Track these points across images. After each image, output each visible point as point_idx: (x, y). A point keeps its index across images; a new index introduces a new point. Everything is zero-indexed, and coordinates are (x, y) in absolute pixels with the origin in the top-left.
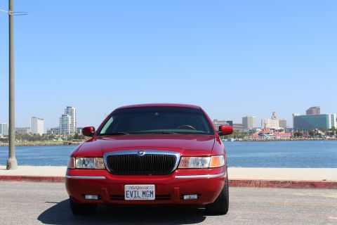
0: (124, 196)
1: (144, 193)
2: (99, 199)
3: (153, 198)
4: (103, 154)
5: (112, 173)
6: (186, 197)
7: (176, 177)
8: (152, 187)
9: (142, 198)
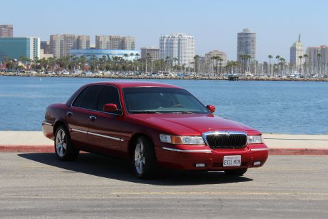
0: (222, 164)
1: (235, 161)
2: (206, 166)
3: (239, 165)
4: (201, 133)
5: (211, 147)
6: (255, 164)
7: (252, 150)
9: (233, 165)
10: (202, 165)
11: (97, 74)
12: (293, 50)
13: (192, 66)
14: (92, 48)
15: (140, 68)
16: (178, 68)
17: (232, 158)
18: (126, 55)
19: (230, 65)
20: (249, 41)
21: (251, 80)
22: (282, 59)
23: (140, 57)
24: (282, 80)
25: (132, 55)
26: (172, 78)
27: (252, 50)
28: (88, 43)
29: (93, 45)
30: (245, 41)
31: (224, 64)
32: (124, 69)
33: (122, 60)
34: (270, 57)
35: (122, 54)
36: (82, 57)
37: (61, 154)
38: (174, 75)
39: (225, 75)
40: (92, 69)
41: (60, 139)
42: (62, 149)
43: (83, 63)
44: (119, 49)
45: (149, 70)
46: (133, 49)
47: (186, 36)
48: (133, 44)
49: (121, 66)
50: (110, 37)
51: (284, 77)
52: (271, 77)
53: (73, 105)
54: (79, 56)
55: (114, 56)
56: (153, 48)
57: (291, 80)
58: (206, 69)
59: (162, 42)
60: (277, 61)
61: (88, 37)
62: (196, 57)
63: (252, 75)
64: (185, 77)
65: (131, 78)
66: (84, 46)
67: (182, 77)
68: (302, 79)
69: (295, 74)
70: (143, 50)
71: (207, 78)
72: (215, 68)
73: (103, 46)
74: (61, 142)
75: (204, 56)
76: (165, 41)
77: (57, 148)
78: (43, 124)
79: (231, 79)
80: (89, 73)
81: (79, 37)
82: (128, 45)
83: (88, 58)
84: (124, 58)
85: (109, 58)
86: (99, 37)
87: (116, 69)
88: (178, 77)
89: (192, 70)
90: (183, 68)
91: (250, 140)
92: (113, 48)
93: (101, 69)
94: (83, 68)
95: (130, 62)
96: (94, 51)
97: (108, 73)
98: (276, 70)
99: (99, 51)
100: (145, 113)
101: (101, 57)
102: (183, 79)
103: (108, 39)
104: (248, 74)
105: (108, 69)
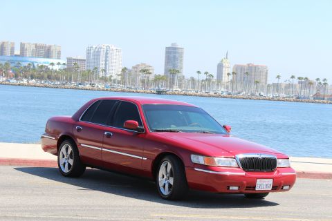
0: (255, 187)
1: (266, 185)
2: (239, 189)
3: (270, 188)
4: (234, 155)
5: (244, 170)
6: (285, 188)
7: (283, 174)
8: (271, 181)
10: (236, 188)
11: (21, 82)
12: (220, 66)
13: (119, 78)
14: (16, 55)
15: (66, 78)
16: (104, 80)
17: (264, 182)
18: (52, 64)
19: (158, 79)
20: (177, 55)
21: (179, 94)
22: (210, 75)
23: (66, 67)
24: (210, 96)
25: (59, 64)
26: (99, 90)
27: (179, 64)
28: (12, 49)
29: (17, 52)
30: (173, 55)
31: (152, 77)
32: (49, 77)
33: (48, 69)
34: (199, 72)
35: (48, 63)
36: (6, 64)
37: (66, 170)
38: (101, 86)
39: (153, 88)
40: (16, 77)
41: (65, 153)
42: (67, 165)
43: (7, 69)
44: (44, 57)
45: (75, 81)
46: (59, 57)
47: (113, 47)
48: (59, 53)
49: (46, 75)
50: (36, 44)
51: (212, 93)
52: (199, 93)
53: (81, 119)
54: (3, 63)
55: (40, 65)
56: (79, 58)
57: (219, 96)
58: (133, 81)
59: (89, 52)
60: (205, 77)
61: (13, 44)
62: (124, 70)
63: (180, 90)
64: (112, 89)
65: (57, 88)
66: (8, 53)
67: (109, 89)
68: (230, 96)
69: (222, 90)
70: (69, 60)
71: (135, 91)
72: (143, 81)
73: (28, 53)
74: (66, 157)
75: (131, 68)
76: (92, 51)
77: (61, 164)
78: (42, 137)
79: (159, 93)
80: (13, 81)
81: (4, 43)
82: (55, 54)
83: (12, 65)
84: (50, 67)
85: (34, 66)
86: (24, 44)
87: (41, 78)
88: (105, 89)
89: (119, 83)
90: (110, 80)
91: (279, 164)
92: (38, 56)
93: (26, 77)
94: (7, 75)
95: (56, 71)
96: (19, 59)
97: (33, 82)
98: (203, 86)
99: (23, 59)
100: (167, 131)
101: (26, 64)
102: (111, 91)
103: (33, 47)
104: (176, 88)
105: (32, 77)
